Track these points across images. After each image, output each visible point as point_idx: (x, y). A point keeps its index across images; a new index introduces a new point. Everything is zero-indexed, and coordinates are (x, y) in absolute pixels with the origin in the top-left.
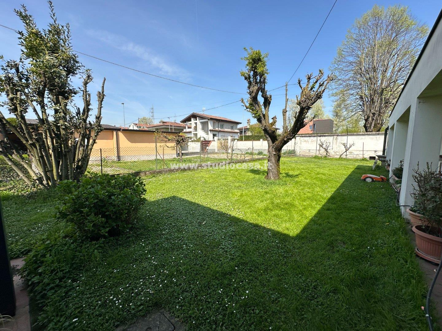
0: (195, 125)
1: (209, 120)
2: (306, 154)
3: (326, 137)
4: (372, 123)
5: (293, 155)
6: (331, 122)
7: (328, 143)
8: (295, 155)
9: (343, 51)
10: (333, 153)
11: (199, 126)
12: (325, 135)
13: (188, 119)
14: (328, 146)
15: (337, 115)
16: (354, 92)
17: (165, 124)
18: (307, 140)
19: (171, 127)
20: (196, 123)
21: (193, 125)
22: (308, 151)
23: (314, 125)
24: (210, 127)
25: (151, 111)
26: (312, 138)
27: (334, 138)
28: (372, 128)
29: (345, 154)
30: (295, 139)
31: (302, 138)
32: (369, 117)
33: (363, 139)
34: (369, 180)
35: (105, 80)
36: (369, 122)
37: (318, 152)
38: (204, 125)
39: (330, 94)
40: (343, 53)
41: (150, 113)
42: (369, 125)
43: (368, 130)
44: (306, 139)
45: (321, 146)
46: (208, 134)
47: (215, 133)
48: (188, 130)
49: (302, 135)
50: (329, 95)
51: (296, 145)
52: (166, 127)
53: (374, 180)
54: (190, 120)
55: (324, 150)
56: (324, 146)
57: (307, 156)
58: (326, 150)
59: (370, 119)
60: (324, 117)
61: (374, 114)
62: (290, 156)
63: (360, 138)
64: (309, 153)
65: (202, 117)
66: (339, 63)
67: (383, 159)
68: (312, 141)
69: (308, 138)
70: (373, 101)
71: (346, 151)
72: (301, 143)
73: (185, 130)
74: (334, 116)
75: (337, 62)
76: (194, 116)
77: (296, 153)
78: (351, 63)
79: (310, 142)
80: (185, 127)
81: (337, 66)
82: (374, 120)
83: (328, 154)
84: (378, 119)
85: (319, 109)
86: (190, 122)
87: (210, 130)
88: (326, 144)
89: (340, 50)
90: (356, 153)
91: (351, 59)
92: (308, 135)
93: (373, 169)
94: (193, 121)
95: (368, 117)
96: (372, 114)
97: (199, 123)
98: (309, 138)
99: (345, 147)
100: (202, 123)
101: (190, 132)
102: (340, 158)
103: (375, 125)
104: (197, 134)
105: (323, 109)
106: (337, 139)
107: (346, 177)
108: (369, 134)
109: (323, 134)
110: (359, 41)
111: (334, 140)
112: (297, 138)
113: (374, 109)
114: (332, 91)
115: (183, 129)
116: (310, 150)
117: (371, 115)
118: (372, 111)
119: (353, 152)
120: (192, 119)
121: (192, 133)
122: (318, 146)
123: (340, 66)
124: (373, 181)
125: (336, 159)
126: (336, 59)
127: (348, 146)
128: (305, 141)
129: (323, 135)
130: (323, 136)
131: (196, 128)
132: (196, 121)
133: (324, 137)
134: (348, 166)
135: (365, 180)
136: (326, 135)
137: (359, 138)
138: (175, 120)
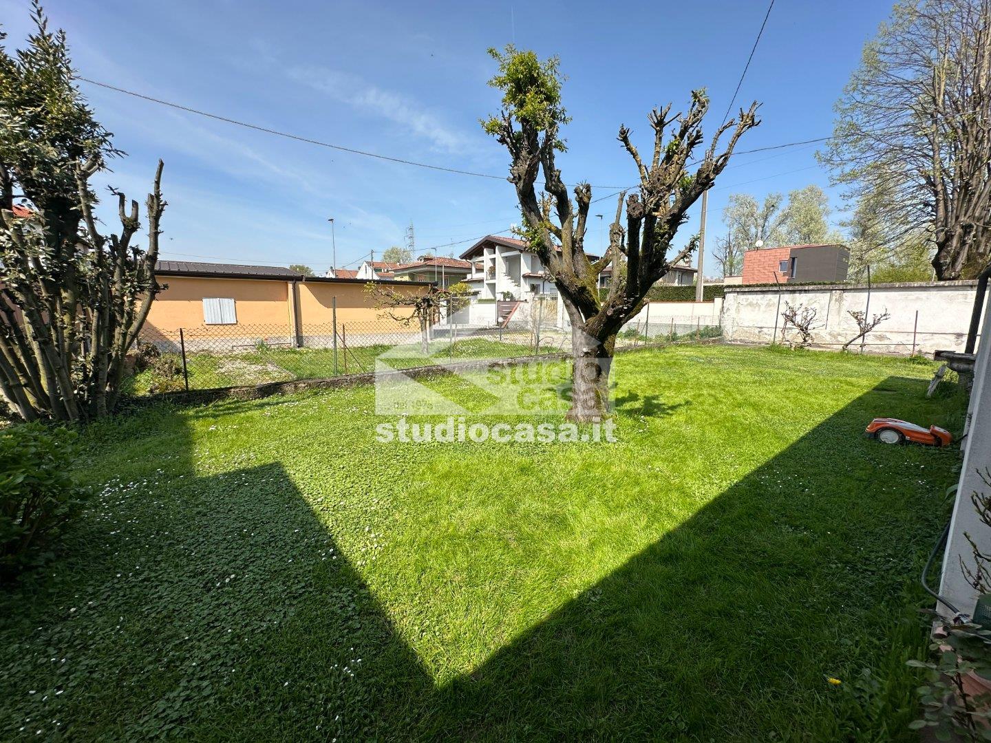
0: (492, 265)
1: (521, 251)
2: (752, 339)
3: (810, 295)
4: (958, 253)
5: (714, 341)
6: (841, 252)
7: (811, 312)
8: (719, 340)
9: (879, 52)
10: (828, 339)
11: (501, 267)
12: (807, 288)
13: (477, 252)
14: (808, 319)
15: (863, 232)
16: (909, 166)
17: (429, 263)
18: (755, 302)
19: (439, 269)
20: (494, 260)
21: (487, 265)
22: (757, 331)
23: (794, 259)
24: (525, 269)
25: (409, 233)
26: (770, 296)
27: (834, 298)
28: (959, 267)
29: (860, 341)
30: (724, 298)
31: (742, 297)
32: (952, 236)
33: (921, 299)
34: (890, 438)
35: (162, 165)
36: (948, 252)
37: (779, 334)
38: (512, 263)
39: (834, 177)
40: (881, 57)
41: (407, 238)
42: (948, 260)
43: (946, 274)
44: (751, 297)
45: (790, 318)
46: (519, 285)
47: (535, 282)
48: (475, 276)
49: (743, 289)
50: (831, 178)
51: (726, 316)
52: (429, 269)
53: (908, 438)
54: (482, 254)
55: (797, 330)
56: (798, 319)
57: (753, 342)
58: (804, 330)
59: (955, 242)
60: (826, 237)
61: (967, 229)
62: (704, 343)
63: (913, 297)
64: (759, 337)
65: (506, 247)
66: (868, 88)
67: (963, 366)
68: (768, 305)
69: (759, 296)
70: (967, 190)
71: (862, 335)
72: (738, 310)
73: (469, 277)
74: (855, 235)
75: (860, 87)
76: (490, 244)
77: (724, 334)
78: (906, 86)
79: (763, 308)
80: (471, 269)
81: (859, 98)
82: (967, 246)
83: (810, 341)
84: (980, 242)
85: (812, 219)
86: (480, 259)
87: (525, 277)
88: (805, 314)
89: (873, 50)
90: (896, 339)
91: (909, 74)
92: (758, 289)
93: (929, 394)
94: (487, 255)
95: (949, 238)
96: (962, 227)
97: (501, 260)
98: (762, 296)
99: (859, 324)
100: (506, 259)
101: (481, 281)
102: (845, 354)
103: (968, 259)
104: (494, 284)
105: (824, 218)
106: (840, 300)
107: (820, 419)
108: (943, 286)
109: (801, 285)
110: (933, 19)
111: (833, 302)
112: (728, 296)
113: (969, 213)
114: (839, 169)
115: (465, 274)
116: (761, 328)
117: (959, 230)
118: (962, 219)
119: (888, 335)
120: (485, 251)
121: (485, 282)
122: (782, 320)
123: (871, 97)
124: (902, 441)
125: (832, 356)
126: (857, 79)
127: (870, 321)
128: (750, 304)
129: (800, 288)
130: (800, 291)
131: (493, 272)
132: (493, 256)
133: (803, 295)
134: (854, 380)
135: (875, 435)
136: (811, 287)
137: (911, 297)
138: (452, 254)
